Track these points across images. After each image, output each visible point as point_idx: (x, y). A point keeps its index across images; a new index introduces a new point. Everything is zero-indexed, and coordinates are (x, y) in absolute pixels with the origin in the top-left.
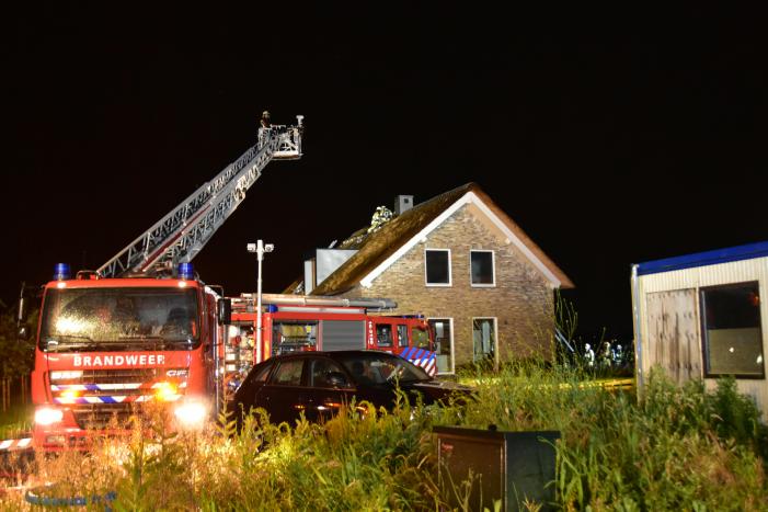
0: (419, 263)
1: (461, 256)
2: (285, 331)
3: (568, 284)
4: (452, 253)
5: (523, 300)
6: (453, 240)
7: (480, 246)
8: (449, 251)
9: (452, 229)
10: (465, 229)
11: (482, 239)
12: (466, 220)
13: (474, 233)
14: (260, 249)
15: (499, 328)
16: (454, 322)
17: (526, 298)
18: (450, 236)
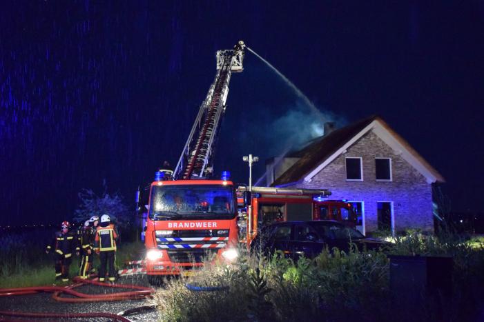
0: (341, 166)
1: (368, 161)
2: (266, 209)
3: (441, 180)
4: (363, 159)
5: (411, 190)
6: (364, 151)
7: (381, 155)
8: (361, 158)
9: (363, 144)
10: (372, 144)
11: (382, 151)
12: (372, 138)
13: (377, 146)
14: (250, 159)
15: (395, 209)
16: (365, 204)
17: (412, 188)
18: (362, 149)
